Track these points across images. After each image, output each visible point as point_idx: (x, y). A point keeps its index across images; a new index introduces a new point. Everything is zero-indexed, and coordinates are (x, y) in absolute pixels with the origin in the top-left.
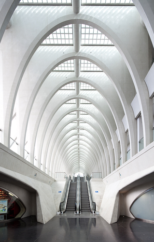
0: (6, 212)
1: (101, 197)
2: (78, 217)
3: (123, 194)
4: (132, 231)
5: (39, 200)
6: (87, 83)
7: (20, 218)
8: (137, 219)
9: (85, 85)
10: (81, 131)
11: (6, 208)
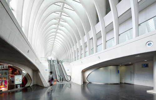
0: (21, 83)
1: (71, 73)
2: (61, 83)
3: (84, 72)
4: (88, 89)
5: (42, 75)
6: (69, 5)
7: (29, 86)
8: (90, 83)
9: (67, 6)
10: (58, 31)
11: (21, 80)
